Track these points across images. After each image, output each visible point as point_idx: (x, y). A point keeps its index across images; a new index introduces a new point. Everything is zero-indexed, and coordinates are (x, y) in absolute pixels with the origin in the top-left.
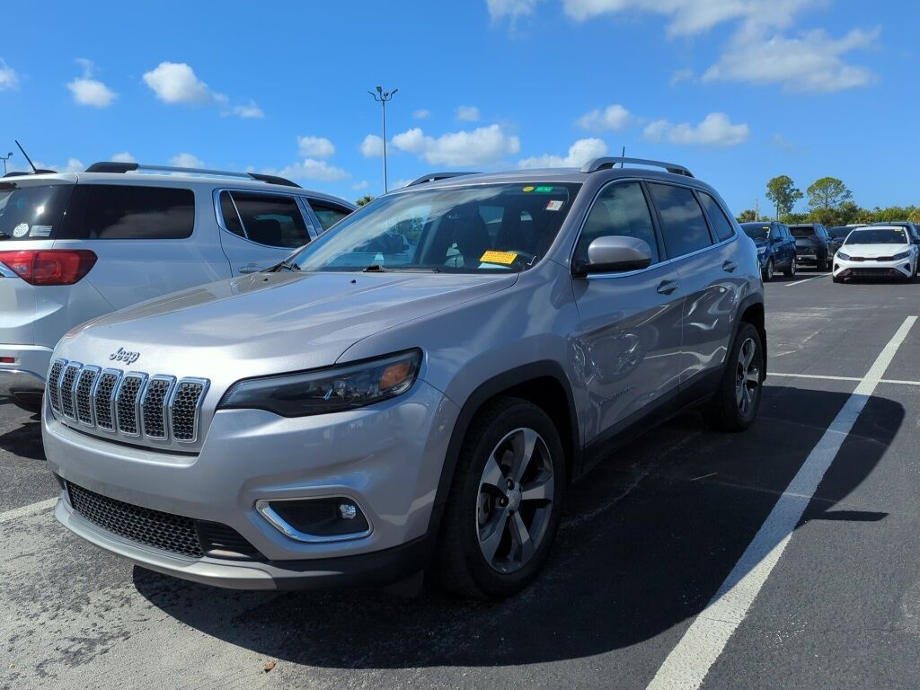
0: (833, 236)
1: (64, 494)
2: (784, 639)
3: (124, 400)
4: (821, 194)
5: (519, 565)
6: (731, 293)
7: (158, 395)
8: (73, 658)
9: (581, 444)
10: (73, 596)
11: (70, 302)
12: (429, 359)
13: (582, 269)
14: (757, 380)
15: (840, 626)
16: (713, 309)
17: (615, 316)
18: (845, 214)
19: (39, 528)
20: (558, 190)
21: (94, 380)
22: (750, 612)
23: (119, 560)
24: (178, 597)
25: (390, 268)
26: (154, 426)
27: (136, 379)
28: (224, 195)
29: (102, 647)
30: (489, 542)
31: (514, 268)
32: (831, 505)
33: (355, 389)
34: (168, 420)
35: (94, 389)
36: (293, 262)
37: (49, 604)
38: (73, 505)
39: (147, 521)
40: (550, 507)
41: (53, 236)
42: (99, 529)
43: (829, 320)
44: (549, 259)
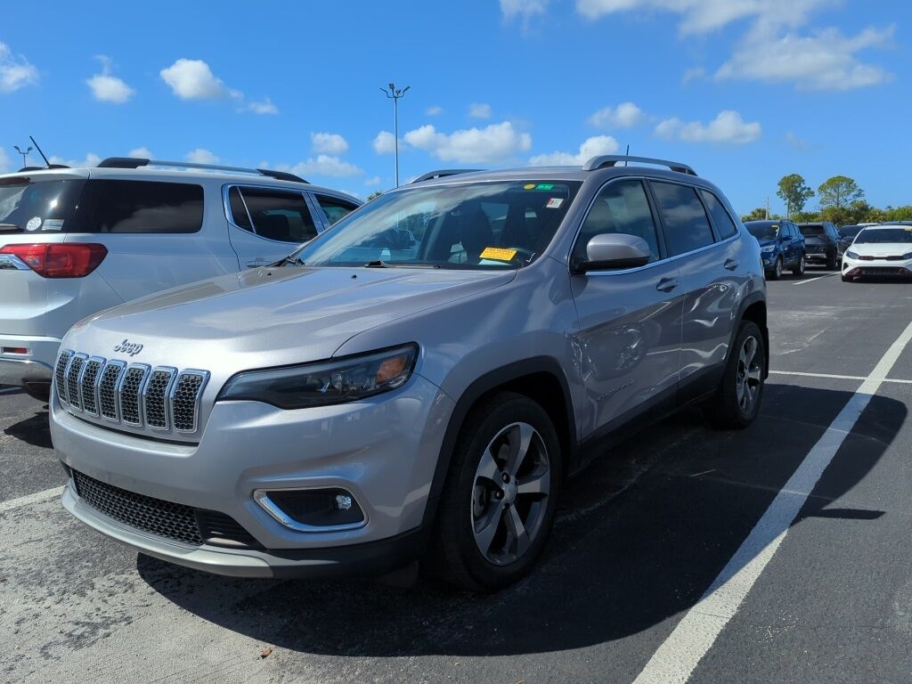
0: (843, 234)
1: (71, 482)
2: (775, 635)
3: (127, 391)
4: (833, 193)
5: (515, 557)
6: (732, 291)
7: (160, 386)
8: (77, 641)
9: (578, 438)
10: (78, 582)
11: (81, 294)
12: (425, 353)
13: (580, 267)
14: (758, 378)
15: (830, 623)
16: (713, 307)
17: (617, 313)
18: (857, 212)
19: (48, 514)
20: (559, 188)
21: (99, 371)
22: (741, 608)
23: (123, 547)
24: (179, 584)
25: (392, 263)
26: (156, 416)
27: (139, 370)
28: (234, 191)
29: (104, 631)
30: (484, 534)
31: (513, 264)
32: (828, 502)
33: (352, 382)
34: (169, 410)
35: (99, 380)
36: (298, 257)
37: (55, 589)
38: (79, 493)
39: (149, 509)
40: (546, 500)
41: (65, 230)
42: (103, 516)
43: (836, 319)
44: (548, 256)
